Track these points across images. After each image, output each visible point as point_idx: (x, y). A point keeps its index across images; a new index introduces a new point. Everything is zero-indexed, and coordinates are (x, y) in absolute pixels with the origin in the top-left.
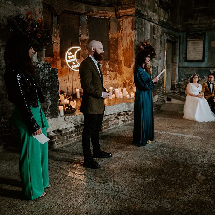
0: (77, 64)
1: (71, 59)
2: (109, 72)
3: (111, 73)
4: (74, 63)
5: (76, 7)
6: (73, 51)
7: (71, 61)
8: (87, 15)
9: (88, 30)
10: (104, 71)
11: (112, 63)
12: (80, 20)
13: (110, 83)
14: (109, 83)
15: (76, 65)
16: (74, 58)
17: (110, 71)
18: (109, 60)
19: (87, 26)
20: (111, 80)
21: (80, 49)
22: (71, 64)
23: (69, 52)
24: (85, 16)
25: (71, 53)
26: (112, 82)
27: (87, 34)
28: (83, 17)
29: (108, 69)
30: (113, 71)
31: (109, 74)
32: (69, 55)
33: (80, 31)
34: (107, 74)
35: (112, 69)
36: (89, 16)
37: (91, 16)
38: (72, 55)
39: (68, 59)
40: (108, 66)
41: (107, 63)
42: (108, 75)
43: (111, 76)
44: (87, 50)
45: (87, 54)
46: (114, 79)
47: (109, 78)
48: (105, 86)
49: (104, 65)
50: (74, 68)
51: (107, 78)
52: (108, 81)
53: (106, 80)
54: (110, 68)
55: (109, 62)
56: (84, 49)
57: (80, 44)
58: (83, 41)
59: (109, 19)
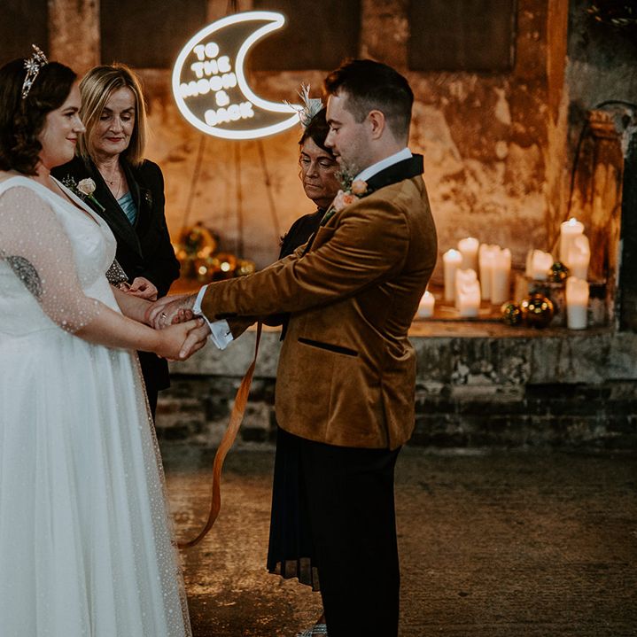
0: (245, 100)
1: (207, 77)
2: (509, 145)
3: (518, 150)
6: (228, 41)
7: (205, 91)
10: (484, 141)
11: (524, 88)
13: (510, 215)
14: (502, 211)
15: (234, 107)
16: (233, 70)
17: (512, 138)
18: (507, 70)
20: (512, 194)
21: (276, 21)
22: (202, 104)
25: (213, 49)
26: (516, 210)
29: (504, 125)
30: (525, 142)
31: (505, 160)
32: (201, 57)
34: (498, 160)
35: (521, 129)
38: (216, 58)
39: (188, 76)
40: (502, 112)
41: (502, 93)
42: (500, 167)
43: (515, 172)
44: (400, 22)
45: (399, 45)
46: (529, 190)
47: (504, 184)
48: (482, 227)
49: (483, 103)
50: (220, 122)
51: (494, 182)
52: (500, 198)
53: (492, 192)
54: (512, 121)
55: (510, 83)
56: (383, 17)
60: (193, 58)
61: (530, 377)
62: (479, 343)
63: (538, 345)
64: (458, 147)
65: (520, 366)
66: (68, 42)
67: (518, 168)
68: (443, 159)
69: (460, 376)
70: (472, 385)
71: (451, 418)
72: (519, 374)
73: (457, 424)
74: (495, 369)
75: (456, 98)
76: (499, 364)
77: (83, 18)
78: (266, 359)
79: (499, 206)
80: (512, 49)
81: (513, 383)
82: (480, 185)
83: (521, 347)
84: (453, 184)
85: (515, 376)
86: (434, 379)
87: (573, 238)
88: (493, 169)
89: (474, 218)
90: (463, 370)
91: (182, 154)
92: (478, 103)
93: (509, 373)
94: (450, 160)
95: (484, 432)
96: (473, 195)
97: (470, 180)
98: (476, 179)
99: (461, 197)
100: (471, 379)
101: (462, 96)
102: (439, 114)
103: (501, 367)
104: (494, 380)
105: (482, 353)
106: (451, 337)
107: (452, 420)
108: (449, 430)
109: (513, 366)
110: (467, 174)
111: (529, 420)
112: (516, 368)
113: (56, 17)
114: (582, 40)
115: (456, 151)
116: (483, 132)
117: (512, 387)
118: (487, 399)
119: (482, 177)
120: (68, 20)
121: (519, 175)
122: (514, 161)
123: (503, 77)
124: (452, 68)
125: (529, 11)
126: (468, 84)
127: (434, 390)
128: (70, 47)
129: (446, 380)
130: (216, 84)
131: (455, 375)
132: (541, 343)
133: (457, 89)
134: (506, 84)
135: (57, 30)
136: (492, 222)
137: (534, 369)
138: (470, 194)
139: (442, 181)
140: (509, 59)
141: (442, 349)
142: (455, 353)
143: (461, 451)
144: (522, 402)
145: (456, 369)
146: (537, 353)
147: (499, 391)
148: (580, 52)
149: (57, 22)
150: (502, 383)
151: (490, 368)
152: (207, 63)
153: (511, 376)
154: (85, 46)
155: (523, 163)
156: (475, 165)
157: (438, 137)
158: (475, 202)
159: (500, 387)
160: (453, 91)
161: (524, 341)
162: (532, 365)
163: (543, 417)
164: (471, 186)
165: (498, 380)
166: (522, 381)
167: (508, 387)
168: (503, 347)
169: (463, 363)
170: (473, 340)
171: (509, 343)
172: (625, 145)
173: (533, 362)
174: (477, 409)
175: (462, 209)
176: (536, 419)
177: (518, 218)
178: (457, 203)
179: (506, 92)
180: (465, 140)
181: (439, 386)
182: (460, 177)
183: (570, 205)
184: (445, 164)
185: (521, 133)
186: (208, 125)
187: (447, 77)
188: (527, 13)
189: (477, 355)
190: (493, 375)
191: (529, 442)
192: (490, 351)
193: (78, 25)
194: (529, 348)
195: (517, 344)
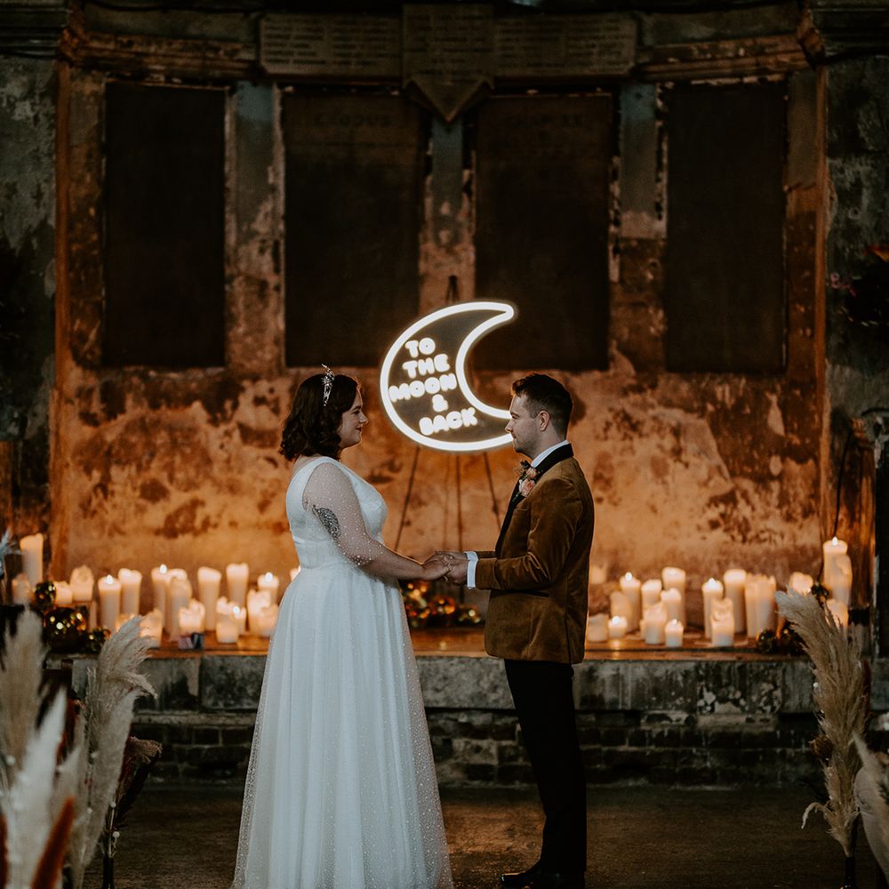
0: (467, 405)
1: (422, 378)
2: (783, 461)
3: (794, 466)
4: (439, 404)
5: (583, 43)
6: (446, 336)
7: (418, 394)
8: (663, 81)
9: (664, 176)
10: (756, 455)
11: (798, 392)
12: (617, 118)
13: (786, 543)
14: (778, 538)
15: (454, 414)
16: (452, 370)
17: (787, 452)
18: (778, 371)
19: (659, 153)
20: (789, 518)
21: (505, 312)
22: (416, 410)
23: (418, 337)
24: (645, 90)
25: (428, 345)
26: (794, 537)
27: (658, 208)
28: (639, 96)
29: (778, 436)
30: (800, 457)
31: (780, 477)
32: (414, 354)
33: (616, 189)
34: (772, 478)
35: (796, 441)
36: (670, 85)
37: (683, 85)
38: (432, 356)
39: (398, 377)
40: (775, 421)
41: (774, 399)
42: (775, 486)
43: (791, 492)
44: (656, 312)
45: (655, 339)
46: (807, 512)
47: (780, 506)
48: (756, 559)
49: (754, 410)
50: (437, 431)
51: (768, 504)
52: (775, 523)
53: (766, 516)
54: (786, 431)
55: (783, 387)
56: (636, 306)
57: (614, 273)
58: (634, 252)
59: (783, 86)
60: (404, 355)
61: (782, 705)
62: (726, 667)
63: (789, 669)
64: (727, 463)
65: (770, 692)
66: (246, 334)
67: (794, 487)
68: (710, 478)
69: (706, 705)
70: (719, 714)
71: (697, 751)
72: (770, 702)
73: (705, 758)
74: (743, 696)
75: (723, 403)
76: (748, 691)
77: (266, 305)
78: (494, 688)
79: (775, 533)
80: (784, 347)
81: (764, 711)
82: (753, 509)
83: (771, 671)
84: (722, 508)
85: (766, 704)
86: (678, 708)
87: (835, 558)
88: (768, 490)
89: (746, 548)
90: (710, 697)
91: (386, 473)
92: (748, 411)
93: (759, 700)
94: (717, 478)
95: (734, 767)
96: (745, 520)
97: (742, 503)
98: (748, 502)
99: (732, 523)
100: (718, 707)
101: (730, 401)
102: (703, 423)
103: (750, 694)
104: (743, 708)
105: (729, 678)
106: (695, 661)
107: (699, 754)
108: (696, 764)
109: (763, 693)
110: (738, 495)
111: (783, 754)
112: (766, 694)
113: (234, 303)
114: (841, 341)
115: (724, 468)
116: (754, 445)
117: (762, 717)
118: (737, 730)
119: (755, 498)
120: (247, 307)
121: (796, 495)
122: (789, 480)
123: (775, 380)
124: (719, 369)
125: (801, 304)
126: (737, 388)
127: (678, 720)
128: (249, 340)
129: (692, 709)
130: (432, 386)
131: (701, 703)
132: (793, 668)
133: (724, 392)
134: (778, 387)
135: (233, 319)
136: (767, 553)
137: (786, 697)
138: (741, 519)
139: (709, 505)
140: (781, 359)
141: (686, 675)
142: (700, 678)
143: (709, 788)
144: (774, 733)
145: (701, 696)
146: (788, 679)
147: (749, 720)
148: (840, 355)
149: (234, 309)
150: (752, 711)
151: (738, 694)
152: (421, 361)
153: (762, 704)
154: (268, 339)
155: (799, 481)
156: (747, 485)
157: (703, 452)
158: (748, 529)
159: (750, 716)
160: (719, 396)
161: (774, 664)
162: (783, 691)
163: (799, 750)
164: (744, 510)
165: (747, 708)
166: (773, 709)
167: (759, 716)
168: (751, 671)
169: (708, 690)
170: (719, 664)
171: (758, 667)
172: (877, 454)
173: (784, 688)
174: (726, 740)
175: (733, 538)
176: (790, 751)
177: (796, 547)
178: (727, 530)
179: (779, 398)
180: (734, 454)
181: (684, 716)
182: (729, 499)
183: (836, 524)
184: (712, 483)
185: (796, 445)
186: (424, 434)
187: (712, 378)
188: (798, 306)
189: (724, 681)
190: (742, 702)
191: (784, 778)
192: (738, 676)
193: (259, 313)
194: (780, 672)
195: (766, 668)
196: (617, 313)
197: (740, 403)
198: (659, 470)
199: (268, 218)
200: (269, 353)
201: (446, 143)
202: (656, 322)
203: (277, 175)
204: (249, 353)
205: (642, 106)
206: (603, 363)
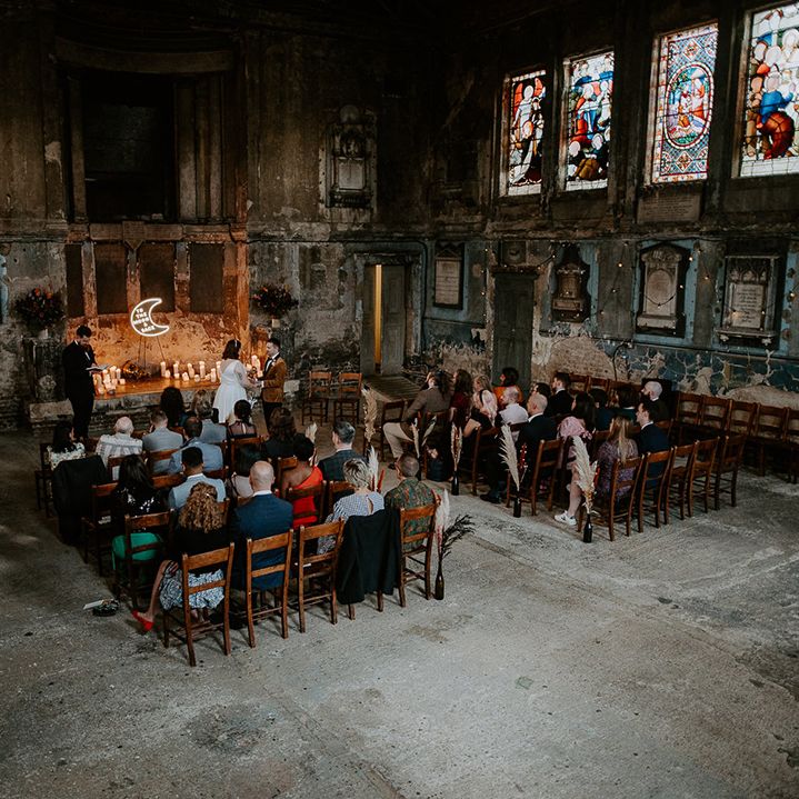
0: (152, 325)
1: (141, 318)
3: (228, 335)
4: (146, 325)
5: (167, 232)
6: (146, 308)
7: (140, 322)
8: (189, 242)
9: (189, 265)
10: (216, 333)
11: (228, 318)
12: (176, 250)
15: (149, 327)
16: (148, 316)
17: (226, 332)
18: (223, 313)
19: (188, 259)
21: (158, 301)
22: (140, 326)
23: (139, 308)
24: (184, 244)
25: (141, 310)
27: (188, 272)
28: (182, 245)
29: (222, 328)
31: (223, 338)
32: (138, 312)
33: (176, 267)
37: (194, 243)
38: (143, 313)
39: (135, 319)
40: (221, 324)
41: (221, 319)
44: (188, 298)
45: (187, 304)
50: (145, 332)
54: (225, 327)
55: (224, 317)
56: (182, 297)
57: (176, 289)
58: (181, 284)
59: (223, 245)
60: (136, 313)
64: (208, 334)
66: (88, 307)
68: (203, 338)
75: (206, 320)
77: (92, 299)
80: (224, 307)
84: (207, 345)
92: (214, 322)
94: (205, 338)
97: (212, 344)
98: (214, 344)
99: (209, 349)
101: (208, 320)
102: (201, 325)
110: (211, 342)
115: (207, 336)
116: (216, 330)
119: (216, 343)
120: (88, 300)
123: (221, 315)
124: (205, 312)
126: (210, 316)
128: (89, 309)
130: (143, 320)
133: (206, 317)
134: (222, 317)
135: (85, 303)
139: (204, 344)
140: (223, 310)
149: (85, 301)
152: (140, 314)
154: (93, 308)
156: (214, 339)
157: (201, 332)
164: (213, 346)
179: (223, 319)
180: (210, 332)
182: (209, 343)
185: (228, 330)
186: (143, 332)
187: (203, 314)
188: (227, 297)
193: (91, 302)
196: (176, 298)
197: (211, 320)
198: (189, 336)
199: (92, 277)
200: (94, 312)
201: (132, 256)
202: (188, 300)
203: (93, 267)
204: (89, 312)
205: (182, 247)
206: (174, 310)
